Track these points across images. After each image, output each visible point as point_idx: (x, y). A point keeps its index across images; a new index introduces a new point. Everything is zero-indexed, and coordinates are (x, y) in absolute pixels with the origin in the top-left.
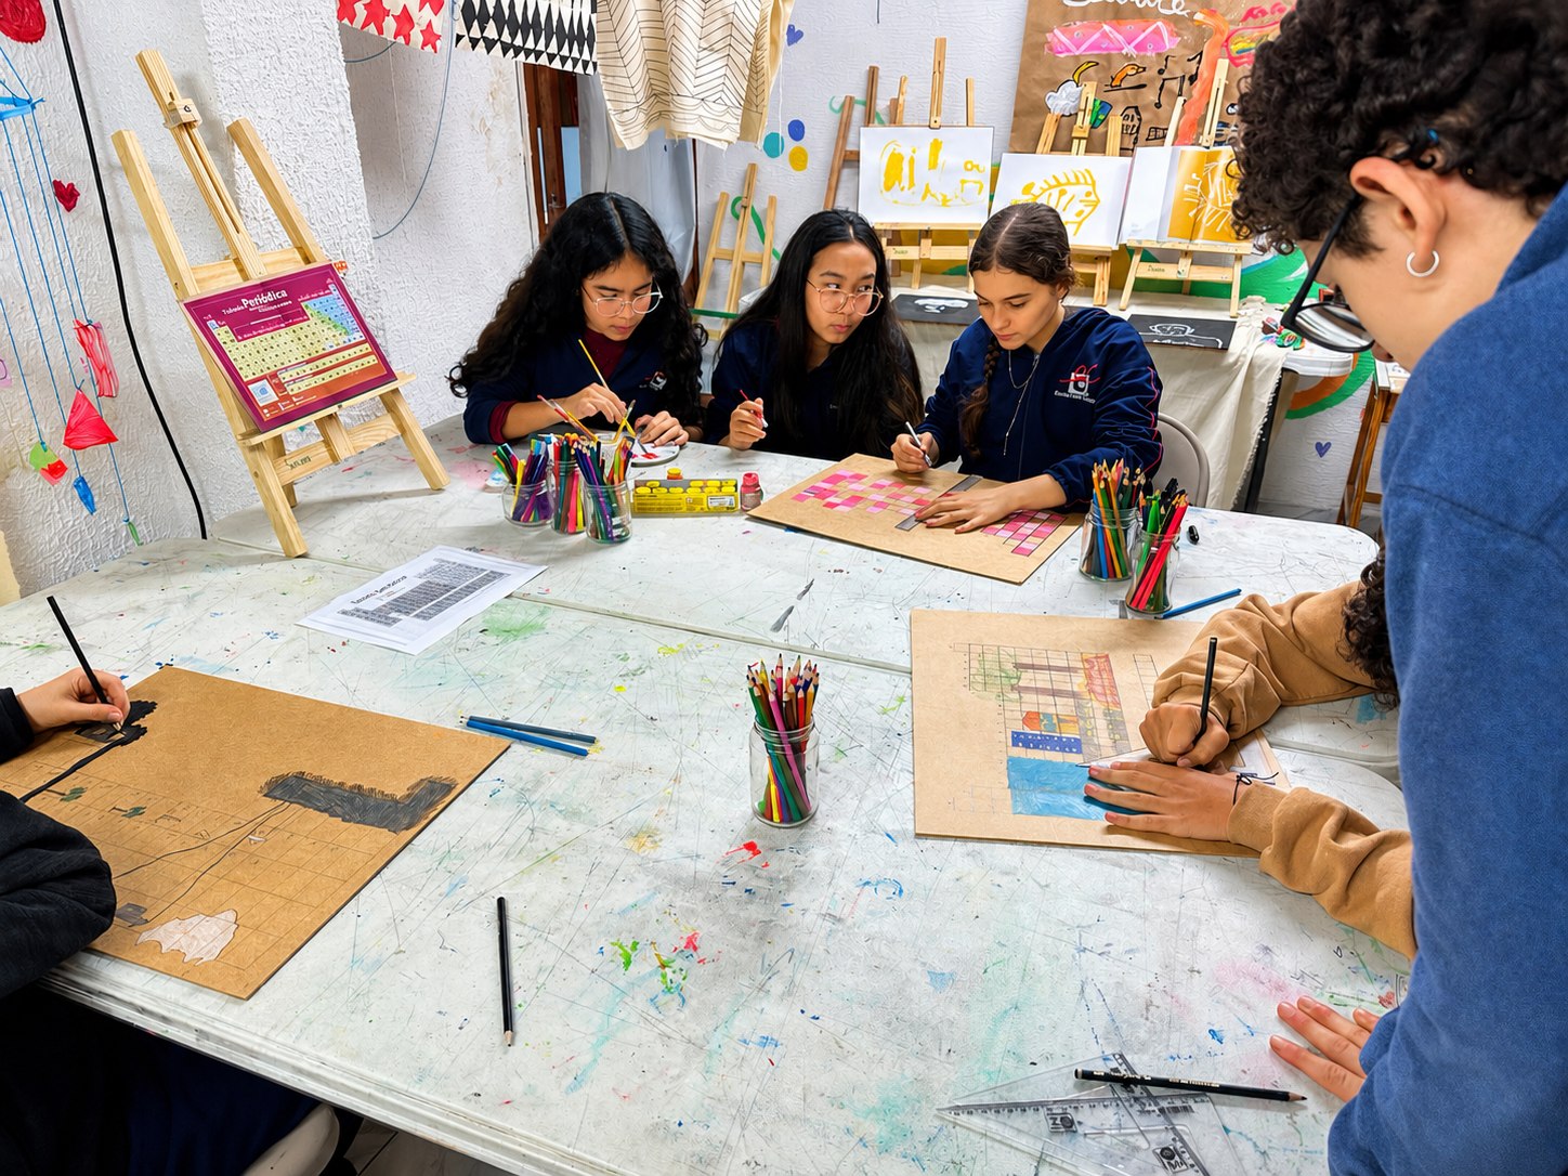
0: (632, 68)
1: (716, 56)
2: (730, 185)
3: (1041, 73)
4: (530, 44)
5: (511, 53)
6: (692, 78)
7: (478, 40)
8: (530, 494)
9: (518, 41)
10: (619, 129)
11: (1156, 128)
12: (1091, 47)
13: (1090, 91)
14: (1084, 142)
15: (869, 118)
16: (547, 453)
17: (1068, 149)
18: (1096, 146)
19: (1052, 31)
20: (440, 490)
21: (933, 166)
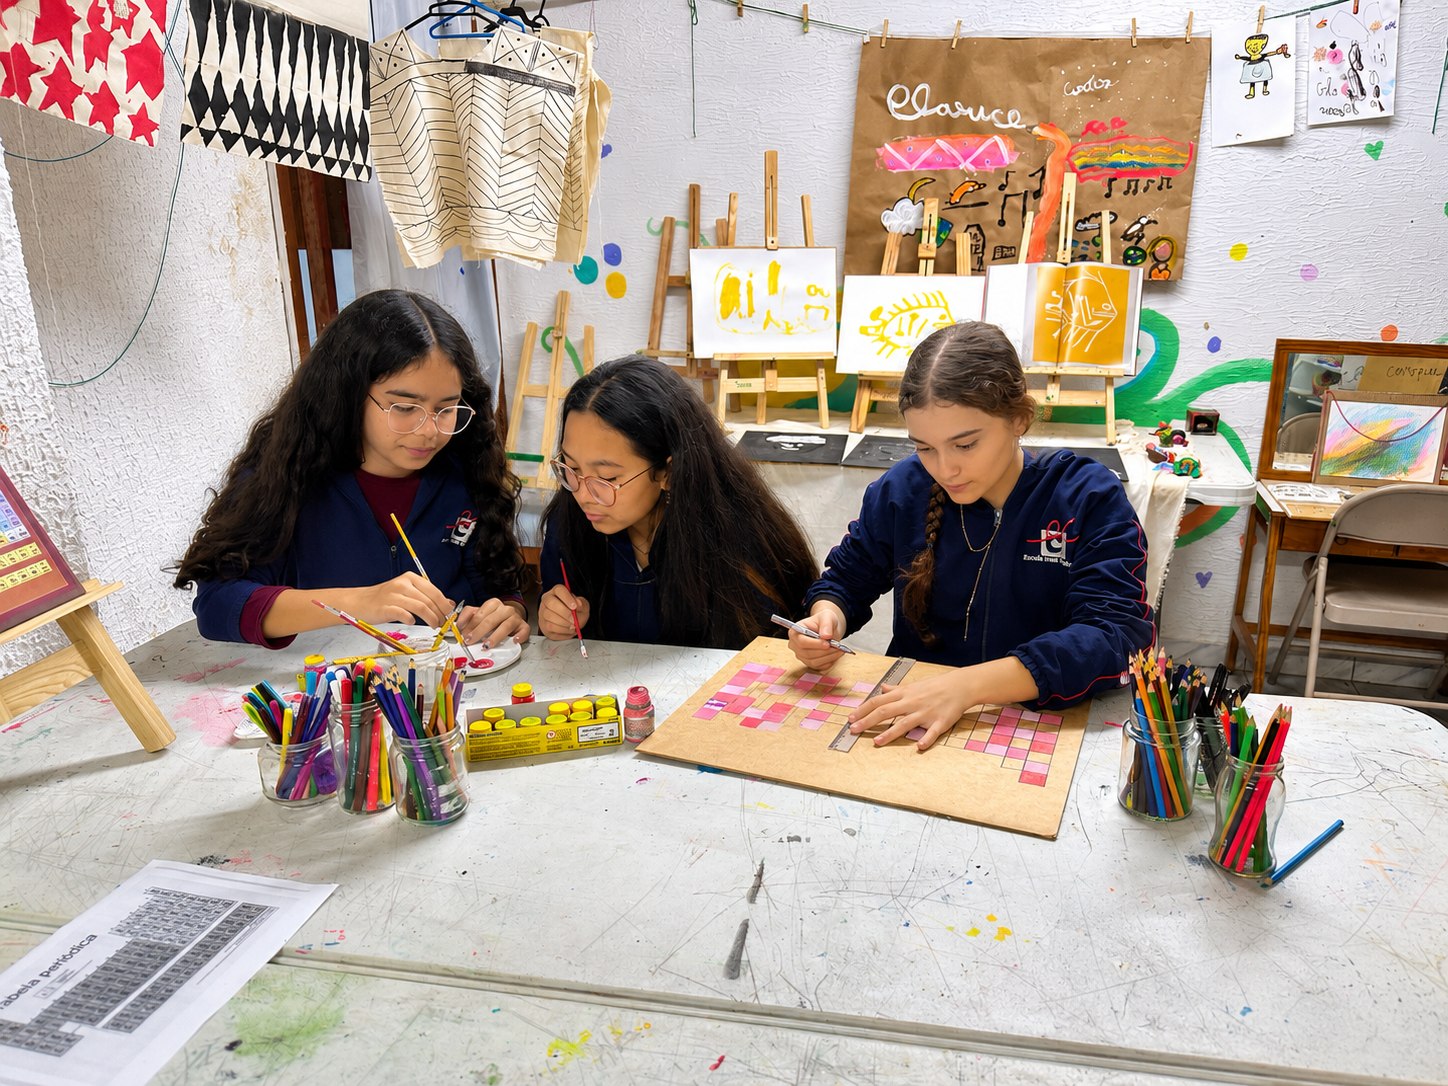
0: (420, 175)
1: (522, 162)
2: (537, 313)
3: (872, 189)
4: (285, 141)
5: (259, 152)
6: (496, 188)
7: (214, 133)
8: (305, 756)
9: (269, 137)
10: (408, 245)
11: (1002, 247)
12: (926, 163)
13: (933, 207)
14: (931, 263)
15: (694, 241)
16: (329, 694)
17: (914, 268)
18: (946, 265)
19: (883, 146)
20: (159, 752)
21: (774, 290)
